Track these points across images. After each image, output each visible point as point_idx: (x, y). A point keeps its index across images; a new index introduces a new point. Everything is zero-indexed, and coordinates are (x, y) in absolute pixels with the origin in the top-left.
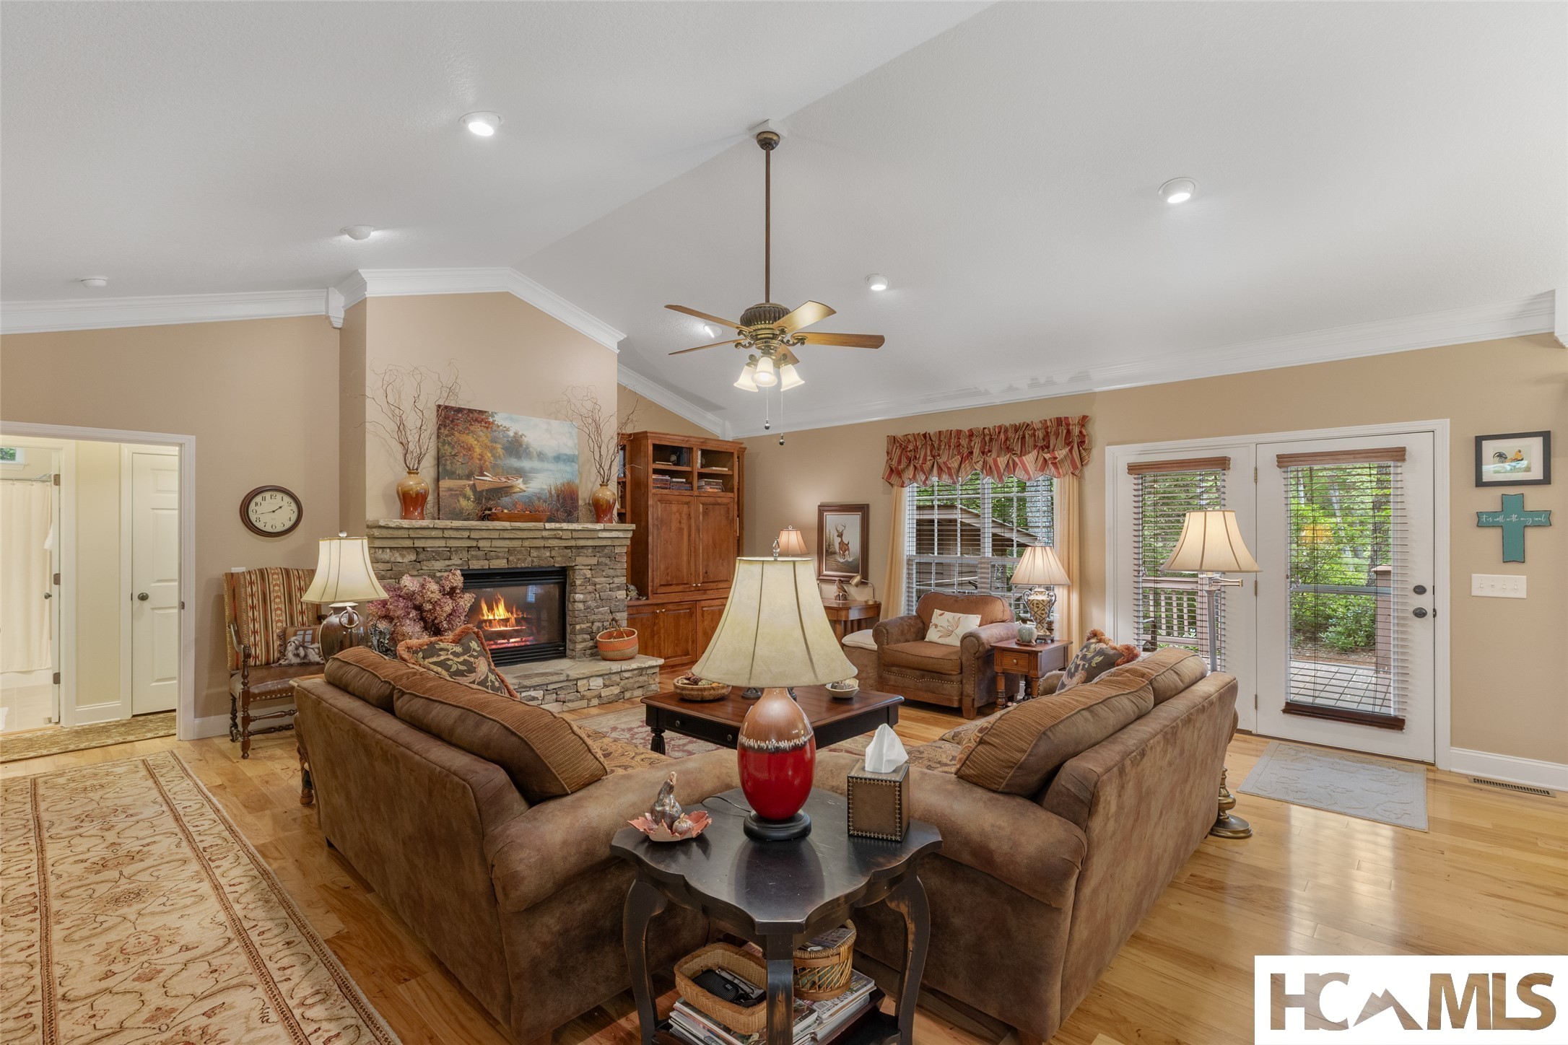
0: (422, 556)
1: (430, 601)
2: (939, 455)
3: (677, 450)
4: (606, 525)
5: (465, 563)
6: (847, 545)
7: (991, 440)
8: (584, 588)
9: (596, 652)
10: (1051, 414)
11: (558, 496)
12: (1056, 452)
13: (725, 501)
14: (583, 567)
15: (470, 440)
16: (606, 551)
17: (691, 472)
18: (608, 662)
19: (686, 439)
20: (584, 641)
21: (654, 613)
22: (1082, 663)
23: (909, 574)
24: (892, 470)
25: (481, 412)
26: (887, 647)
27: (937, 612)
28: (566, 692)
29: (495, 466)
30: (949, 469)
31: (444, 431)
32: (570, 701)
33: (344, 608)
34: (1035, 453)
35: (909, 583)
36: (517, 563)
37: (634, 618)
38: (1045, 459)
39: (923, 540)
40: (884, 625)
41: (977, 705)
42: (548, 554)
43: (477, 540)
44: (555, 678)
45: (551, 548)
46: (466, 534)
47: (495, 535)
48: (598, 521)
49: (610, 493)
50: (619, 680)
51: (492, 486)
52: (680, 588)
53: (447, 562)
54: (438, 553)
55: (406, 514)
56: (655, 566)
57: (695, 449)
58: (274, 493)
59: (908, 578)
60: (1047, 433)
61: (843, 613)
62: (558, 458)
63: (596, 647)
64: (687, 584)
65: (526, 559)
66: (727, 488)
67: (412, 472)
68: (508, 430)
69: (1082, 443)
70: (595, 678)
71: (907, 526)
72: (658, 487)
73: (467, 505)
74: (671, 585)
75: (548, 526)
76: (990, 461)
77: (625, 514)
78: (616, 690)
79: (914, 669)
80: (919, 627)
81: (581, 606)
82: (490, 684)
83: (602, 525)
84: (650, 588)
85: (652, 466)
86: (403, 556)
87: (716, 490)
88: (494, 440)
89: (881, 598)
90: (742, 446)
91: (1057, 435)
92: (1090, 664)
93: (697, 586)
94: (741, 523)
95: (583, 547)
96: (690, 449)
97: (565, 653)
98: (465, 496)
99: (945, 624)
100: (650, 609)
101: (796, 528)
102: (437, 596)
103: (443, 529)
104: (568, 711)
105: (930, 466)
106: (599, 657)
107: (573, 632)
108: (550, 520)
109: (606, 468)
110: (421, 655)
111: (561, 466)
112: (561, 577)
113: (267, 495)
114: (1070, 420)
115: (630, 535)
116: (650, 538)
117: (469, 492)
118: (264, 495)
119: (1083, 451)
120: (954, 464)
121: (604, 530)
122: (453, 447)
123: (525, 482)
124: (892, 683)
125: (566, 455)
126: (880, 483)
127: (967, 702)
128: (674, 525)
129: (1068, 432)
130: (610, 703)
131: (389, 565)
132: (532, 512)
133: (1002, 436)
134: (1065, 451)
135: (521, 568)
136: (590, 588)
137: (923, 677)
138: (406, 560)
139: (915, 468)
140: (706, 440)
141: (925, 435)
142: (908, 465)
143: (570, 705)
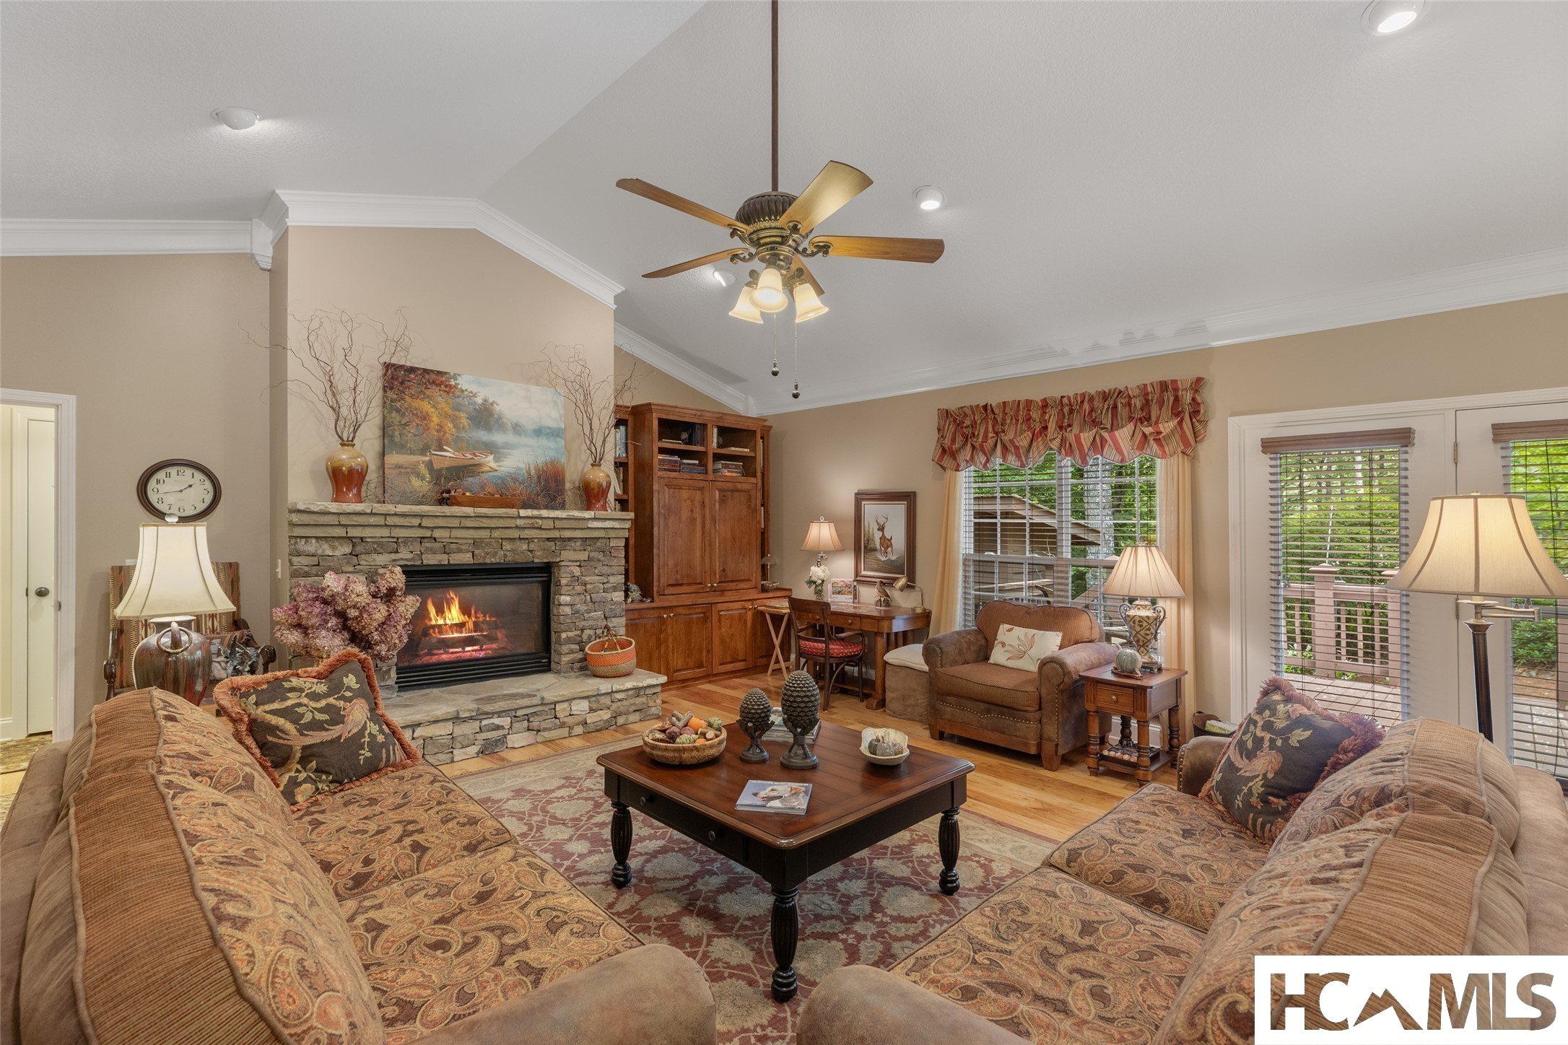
0: (359, 549)
1: (354, 607)
2: (1003, 431)
3: (689, 427)
4: (597, 513)
5: (417, 558)
6: (890, 540)
7: (1071, 411)
8: (571, 588)
9: (585, 667)
10: (1153, 376)
11: (539, 478)
12: (1160, 425)
13: (746, 487)
14: (570, 563)
15: (426, 406)
16: (599, 544)
17: (705, 453)
18: (598, 680)
19: (699, 413)
20: (572, 652)
21: (661, 617)
22: (1268, 736)
23: (965, 577)
24: (944, 451)
25: (439, 373)
26: (940, 670)
27: (1005, 627)
28: (540, 718)
29: (458, 439)
30: (1017, 448)
31: (390, 394)
32: (545, 730)
33: (168, 624)
34: (1131, 426)
35: (965, 587)
36: (484, 558)
37: (636, 625)
38: (1144, 433)
39: (983, 535)
40: (937, 642)
41: (1061, 751)
42: (525, 547)
43: (432, 529)
44: (526, 702)
45: (529, 540)
46: (416, 521)
47: (455, 523)
48: (589, 507)
49: (606, 474)
50: (609, 703)
51: (454, 464)
52: (693, 588)
53: (394, 556)
54: (381, 544)
55: (338, 496)
56: (661, 562)
57: (709, 426)
58: (182, 469)
59: (965, 582)
60: (1147, 401)
61: (885, 624)
62: (539, 432)
63: (586, 660)
64: (701, 583)
65: (496, 553)
66: (748, 470)
67: (347, 443)
68: (475, 396)
69: (1195, 413)
70: (578, 701)
71: (963, 518)
72: (665, 470)
73: (421, 485)
74: (681, 585)
75: (523, 513)
76: (1071, 437)
77: (627, 501)
78: (606, 715)
79: (976, 700)
80: (981, 645)
81: (568, 610)
82: (367, 739)
83: (592, 513)
84: (655, 589)
85: (658, 444)
86: (334, 548)
87: (734, 474)
88: (457, 408)
89: (933, 607)
90: (766, 424)
91: (1161, 403)
92: (1286, 740)
93: (712, 586)
94: (766, 513)
95: (570, 539)
96: (704, 426)
97: (549, 666)
98: (418, 475)
99: (1015, 643)
100: (656, 613)
101: (829, 519)
102: (365, 599)
103: (385, 515)
104: (542, 743)
105: (992, 445)
106: (589, 672)
107: (559, 642)
108: (525, 506)
109: (599, 445)
110: (253, 698)
111: (544, 441)
112: (545, 574)
113: (173, 470)
114: (1179, 383)
115: (628, 525)
116: (655, 529)
117: (423, 470)
118: (168, 470)
119: (1197, 423)
120: (1023, 442)
121: (595, 519)
122: (403, 415)
123: (496, 460)
124: (948, 716)
125: (550, 428)
126: (930, 467)
127: (1048, 749)
128: (685, 514)
129: (1177, 399)
130: (598, 731)
131: (315, 559)
132: (503, 497)
133: (1086, 406)
134: (1172, 424)
135: (492, 564)
136: (579, 588)
137: (988, 711)
138: (337, 553)
139: (973, 447)
140: (722, 416)
141: (985, 407)
142: (965, 444)
143: (547, 735)
